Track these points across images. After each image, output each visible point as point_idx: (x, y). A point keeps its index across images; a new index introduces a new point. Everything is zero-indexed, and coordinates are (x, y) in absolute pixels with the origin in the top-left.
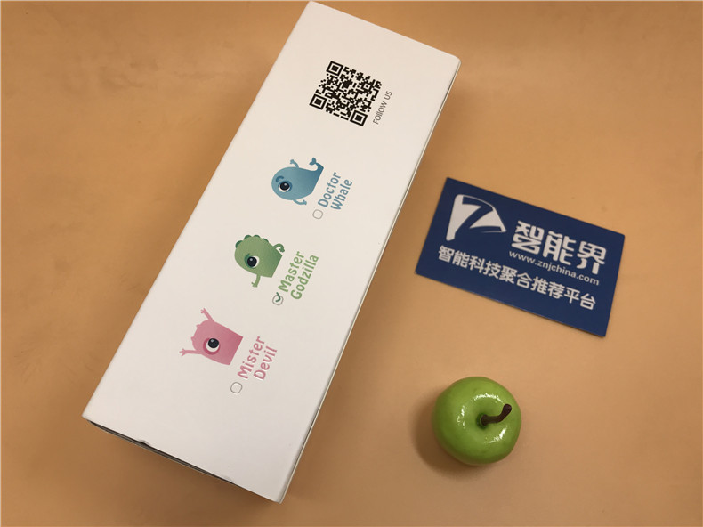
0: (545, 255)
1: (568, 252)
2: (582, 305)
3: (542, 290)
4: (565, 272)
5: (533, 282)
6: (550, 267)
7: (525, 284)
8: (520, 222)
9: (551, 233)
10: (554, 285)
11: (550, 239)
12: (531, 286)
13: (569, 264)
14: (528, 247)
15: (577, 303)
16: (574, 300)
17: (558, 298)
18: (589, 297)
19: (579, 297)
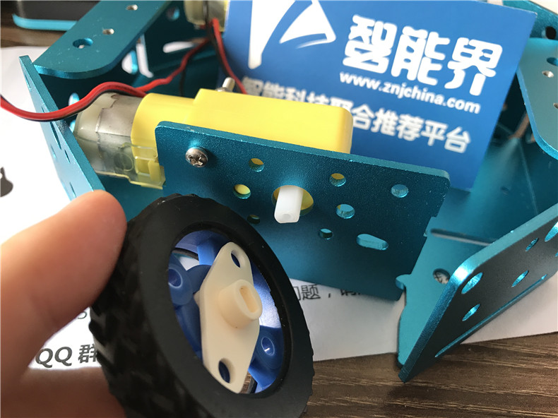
0: (396, 72)
1: (434, 61)
2: (448, 146)
3: (388, 130)
4: (425, 96)
5: (376, 118)
6: (402, 92)
7: (364, 123)
8: (356, 19)
9: (408, 31)
10: (407, 120)
11: (405, 41)
12: (372, 125)
13: (433, 82)
14: (370, 62)
15: (440, 144)
16: (436, 141)
17: (411, 139)
18: (461, 134)
19: (445, 134)
